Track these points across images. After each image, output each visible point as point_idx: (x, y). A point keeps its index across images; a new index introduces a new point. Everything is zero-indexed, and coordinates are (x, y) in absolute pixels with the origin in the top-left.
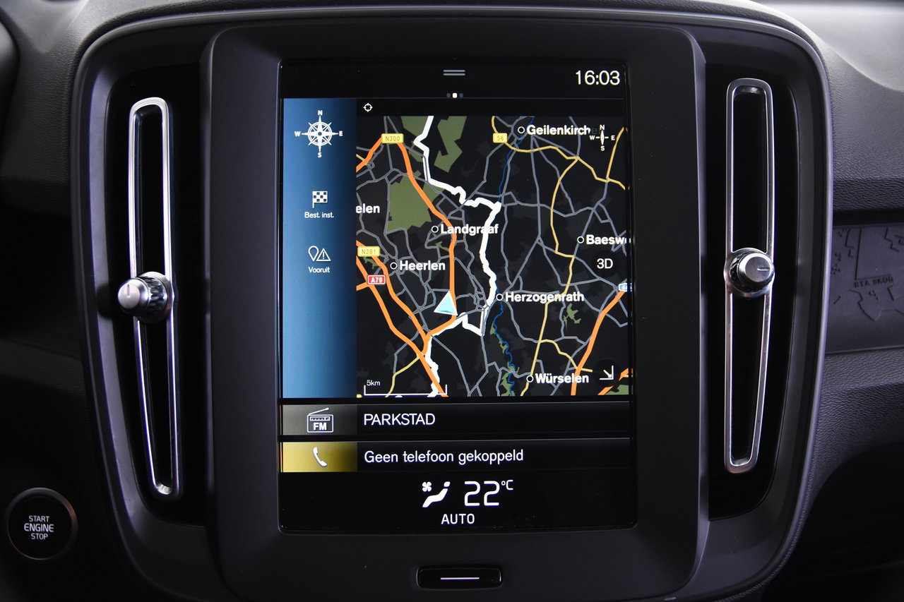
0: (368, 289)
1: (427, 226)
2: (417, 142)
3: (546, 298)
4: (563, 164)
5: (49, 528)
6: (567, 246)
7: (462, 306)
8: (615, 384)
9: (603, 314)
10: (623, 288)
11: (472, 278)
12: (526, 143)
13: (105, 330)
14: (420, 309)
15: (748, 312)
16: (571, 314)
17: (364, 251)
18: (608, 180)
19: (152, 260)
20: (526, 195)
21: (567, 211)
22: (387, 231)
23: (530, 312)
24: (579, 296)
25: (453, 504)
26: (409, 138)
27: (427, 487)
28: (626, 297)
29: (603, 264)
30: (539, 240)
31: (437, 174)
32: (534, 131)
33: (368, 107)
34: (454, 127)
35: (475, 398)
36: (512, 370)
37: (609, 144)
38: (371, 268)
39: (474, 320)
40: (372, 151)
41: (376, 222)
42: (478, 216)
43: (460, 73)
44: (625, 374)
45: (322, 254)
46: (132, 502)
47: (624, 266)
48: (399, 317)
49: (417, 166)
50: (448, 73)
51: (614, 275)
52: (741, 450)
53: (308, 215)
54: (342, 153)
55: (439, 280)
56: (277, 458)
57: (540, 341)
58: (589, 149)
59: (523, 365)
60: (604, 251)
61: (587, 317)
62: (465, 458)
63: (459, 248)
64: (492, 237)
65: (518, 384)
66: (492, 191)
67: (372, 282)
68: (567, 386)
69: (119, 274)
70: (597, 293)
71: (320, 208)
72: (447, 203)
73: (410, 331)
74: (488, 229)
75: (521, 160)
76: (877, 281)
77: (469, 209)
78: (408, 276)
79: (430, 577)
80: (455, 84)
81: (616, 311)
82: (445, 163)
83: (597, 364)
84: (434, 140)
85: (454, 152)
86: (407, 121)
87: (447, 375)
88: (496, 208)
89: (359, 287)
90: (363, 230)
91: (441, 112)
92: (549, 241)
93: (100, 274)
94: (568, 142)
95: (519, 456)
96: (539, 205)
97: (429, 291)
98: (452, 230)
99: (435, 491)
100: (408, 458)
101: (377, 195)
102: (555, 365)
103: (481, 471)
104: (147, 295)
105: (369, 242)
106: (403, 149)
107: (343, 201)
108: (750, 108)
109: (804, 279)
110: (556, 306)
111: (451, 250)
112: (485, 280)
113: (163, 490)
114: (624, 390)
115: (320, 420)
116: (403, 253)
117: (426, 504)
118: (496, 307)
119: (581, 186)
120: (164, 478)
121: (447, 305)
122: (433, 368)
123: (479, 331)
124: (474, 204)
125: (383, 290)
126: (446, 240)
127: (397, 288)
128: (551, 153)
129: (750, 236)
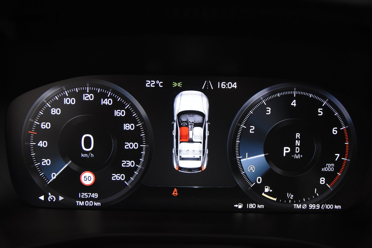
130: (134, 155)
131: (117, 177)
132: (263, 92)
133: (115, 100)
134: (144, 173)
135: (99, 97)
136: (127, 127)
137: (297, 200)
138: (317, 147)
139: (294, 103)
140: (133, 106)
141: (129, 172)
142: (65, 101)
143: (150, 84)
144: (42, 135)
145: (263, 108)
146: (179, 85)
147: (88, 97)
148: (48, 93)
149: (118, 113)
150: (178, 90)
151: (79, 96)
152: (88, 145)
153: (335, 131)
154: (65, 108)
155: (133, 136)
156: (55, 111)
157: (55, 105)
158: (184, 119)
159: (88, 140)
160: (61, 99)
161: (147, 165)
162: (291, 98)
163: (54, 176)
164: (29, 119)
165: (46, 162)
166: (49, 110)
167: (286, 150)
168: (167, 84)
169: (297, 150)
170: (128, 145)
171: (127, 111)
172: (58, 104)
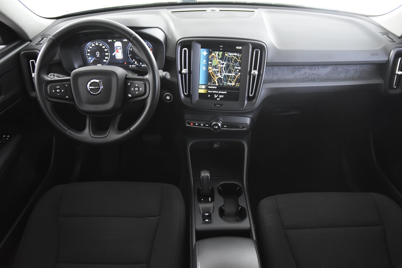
0: (210, 72)
1: (217, 65)
2: (216, 55)
3: (230, 74)
4: (234, 58)
5: (169, 98)
6: (233, 68)
7: (220, 75)
8: (238, 85)
9: (237, 76)
10: (240, 74)
11: (222, 71)
12: (229, 56)
13: (180, 75)
14: (216, 75)
15: (254, 77)
16: (233, 76)
17: (209, 68)
18: (239, 60)
19: (185, 68)
20: (229, 62)
21: (234, 64)
22: (212, 65)
23: (228, 76)
24: (234, 74)
25: (218, 97)
26: (215, 54)
27: (215, 95)
28: (240, 75)
29: (238, 71)
30: (230, 67)
31: (218, 59)
32: (230, 54)
33: (211, 50)
34: (221, 53)
35: (221, 85)
36: (226, 82)
37: (239, 56)
38: (210, 70)
39: (222, 76)
40: (211, 56)
41: (211, 64)
42: (223, 64)
43: (222, 46)
44: (239, 84)
45: (205, 68)
46: (182, 95)
47: (240, 71)
48: (213, 76)
49: (216, 58)
50: (221, 46)
51: (239, 72)
52: (251, 94)
53: (203, 63)
54: (208, 56)
55: (218, 71)
56: (198, 91)
57: (229, 79)
58: (237, 57)
59: (227, 82)
60: (238, 69)
61: (235, 77)
62: (220, 92)
63: (221, 68)
64: (225, 67)
65: (226, 84)
66: (225, 61)
67: (210, 71)
68: (232, 85)
69: (181, 70)
70: (236, 74)
71: (205, 62)
72: (219, 62)
73: (214, 77)
74: (224, 66)
75: (229, 57)
76: (276, 74)
77: (222, 63)
78: (214, 71)
79: (215, 105)
80: (221, 48)
81: (239, 76)
82: (219, 57)
83: (236, 82)
84: (218, 55)
85: (221, 56)
86: (215, 52)
87: (218, 82)
88: (225, 63)
89: (209, 72)
90: (209, 65)
91: (220, 51)
92: (231, 68)
93: (179, 69)
94: (235, 56)
95: (226, 92)
96: (230, 63)
97: (217, 73)
98: (220, 66)
99: (216, 96)
100: (213, 92)
101: (211, 61)
102: (231, 82)
103: (221, 94)
104: (185, 72)
105: (210, 66)
106: (215, 55)
107: (207, 61)
108: (257, 52)
109: (261, 74)
110: (231, 75)
111: (220, 68)
112: (223, 72)
113: (186, 94)
114: (239, 86)
115: (204, 87)
116: (214, 68)
117: (215, 97)
118: (224, 75)
119: (236, 61)
120: (186, 92)
121: (219, 74)
122: (217, 82)
123: (222, 78)
124: (223, 63)
125: (211, 72)
126: (219, 67)
127: (213, 72)
128: (232, 57)
129: (255, 69)
130: (108, 56)
131: (105, 61)
133: (102, 44)
134: (110, 59)
135: (99, 44)
136: (106, 50)
137: (142, 64)
140: (106, 45)
141: (107, 60)
143: (109, 41)
144: (88, 52)
146: (115, 41)
147: (97, 44)
148: (89, 44)
149: (104, 47)
150: (115, 42)
151: (95, 44)
152: (98, 54)
154: (92, 47)
155: (107, 52)
156: (91, 47)
157: (90, 46)
158: (117, 48)
159: (98, 53)
160: (91, 45)
161: (110, 58)
163: (92, 61)
164: (85, 49)
165: (90, 58)
168: (113, 41)
170: (106, 54)
171: (105, 47)
172: (91, 46)
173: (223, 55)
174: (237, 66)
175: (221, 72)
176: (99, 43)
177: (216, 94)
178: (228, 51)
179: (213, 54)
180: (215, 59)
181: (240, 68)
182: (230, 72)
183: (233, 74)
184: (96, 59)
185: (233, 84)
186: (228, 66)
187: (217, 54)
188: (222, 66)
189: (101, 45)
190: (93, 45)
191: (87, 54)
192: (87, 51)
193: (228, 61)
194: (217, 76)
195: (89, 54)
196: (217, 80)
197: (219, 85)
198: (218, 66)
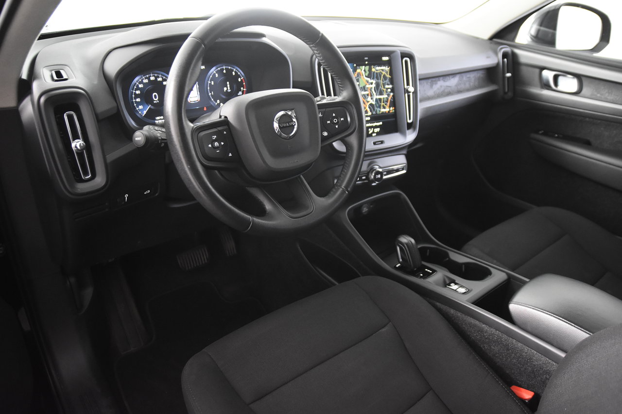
6: (384, 88)
7: (372, 99)
8: (392, 110)
9: (390, 98)
10: (392, 94)
12: (377, 70)
14: (366, 100)
15: (409, 96)
18: (388, 76)
20: (378, 80)
21: (383, 82)
22: (360, 87)
23: (380, 99)
25: (373, 132)
26: (361, 70)
27: (369, 130)
28: (393, 96)
29: (389, 90)
30: (380, 87)
31: (366, 76)
32: (378, 68)
33: (355, 65)
34: (367, 68)
35: (375, 114)
37: (388, 70)
39: (373, 101)
40: (357, 73)
42: (372, 83)
43: (367, 58)
44: (394, 108)
47: (392, 90)
49: (363, 75)
50: (365, 58)
51: (390, 92)
52: (410, 119)
55: (368, 95)
57: (382, 104)
58: (386, 71)
59: (380, 108)
60: (389, 88)
61: (387, 99)
62: (374, 124)
64: (374, 87)
65: (380, 111)
66: (373, 79)
70: (388, 95)
72: (368, 82)
73: (365, 104)
74: (374, 85)
75: (377, 73)
78: (364, 95)
79: (375, 143)
80: (366, 60)
82: (367, 74)
83: (390, 107)
84: (365, 71)
85: (368, 73)
86: (361, 67)
87: (371, 111)
88: (374, 82)
91: (366, 65)
92: (382, 87)
94: (383, 70)
95: (381, 123)
96: (380, 81)
97: (367, 97)
98: (369, 86)
99: (371, 130)
101: (358, 81)
102: (384, 108)
103: (376, 127)
106: (361, 72)
108: (406, 62)
110: (383, 98)
111: (369, 89)
112: (374, 94)
114: (394, 111)
116: (362, 90)
117: (370, 133)
118: (376, 99)
119: (385, 77)
121: (369, 99)
122: (369, 110)
123: (374, 103)
124: (371, 81)
127: (362, 96)
128: (381, 72)
129: (408, 85)
132: (214, 68)
133: (162, 78)
135: (156, 78)
138: (235, 86)
139: (225, 71)
142: (144, 80)
144: (137, 96)
145: (214, 74)
147: (152, 78)
148: (137, 79)
151: (149, 78)
152: (156, 97)
153: (239, 80)
154: (144, 84)
156: (141, 86)
159: (155, 96)
160: (142, 80)
162: (223, 69)
163: (145, 112)
164: (131, 90)
165: (141, 107)
166: (138, 86)
167: (225, 89)
169: (229, 88)
172: (141, 83)
173: (370, 70)
174: (388, 85)
175: (371, 96)
176: (156, 75)
177: (371, 127)
178: (374, 65)
179: (358, 71)
180: (362, 77)
181: (390, 86)
182: (381, 94)
183: (385, 96)
184: (152, 107)
185: (387, 110)
186: (378, 85)
187: (363, 70)
188: (371, 86)
189: (160, 79)
190: (146, 81)
191: (134, 100)
192: (135, 93)
193: (377, 78)
194: (368, 102)
195: (138, 100)
196: (369, 108)
197: (372, 114)
198: (367, 86)
